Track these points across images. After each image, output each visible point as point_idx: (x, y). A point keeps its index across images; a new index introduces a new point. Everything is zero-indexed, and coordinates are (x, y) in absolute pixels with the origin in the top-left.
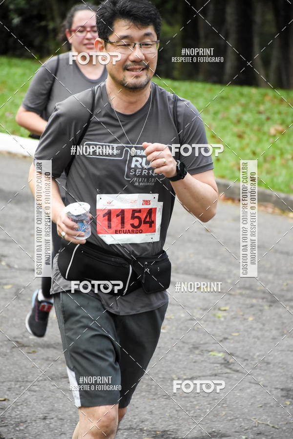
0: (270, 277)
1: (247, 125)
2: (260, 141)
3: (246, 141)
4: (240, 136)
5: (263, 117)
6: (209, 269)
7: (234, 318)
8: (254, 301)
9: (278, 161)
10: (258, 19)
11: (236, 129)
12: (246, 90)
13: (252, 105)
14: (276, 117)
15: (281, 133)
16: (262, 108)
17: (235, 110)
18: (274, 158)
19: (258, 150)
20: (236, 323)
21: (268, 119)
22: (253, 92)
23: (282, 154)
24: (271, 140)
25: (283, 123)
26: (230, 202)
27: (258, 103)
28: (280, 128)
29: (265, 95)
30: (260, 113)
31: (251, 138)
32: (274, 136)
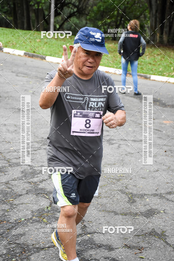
0: (41, 74)
1: (32, 39)
2: (35, 43)
3: (32, 43)
4: (30, 42)
5: (35, 38)
6: (27, 73)
7: (34, 83)
8: (38, 80)
9: (40, 48)
10: (31, 15)
11: (30, 40)
12: (30, 31)
13: (32, 35)
14: (38, 38)
15: (40, 41)
16: (35, 36)
17: (28, 36)
18: (39, 47)
19: (35, 45)
20: (34, 85)
21: (36, 38)
22: (32, 32)
23: (41, 46)
24: (38, 43)
25: (40, 39)
26: (29, 58)
27: (34, 34)
28: (40, 40)
29: (35, 33)
30: (34, 37)
31: (33, 43)
32: (38, 42)
